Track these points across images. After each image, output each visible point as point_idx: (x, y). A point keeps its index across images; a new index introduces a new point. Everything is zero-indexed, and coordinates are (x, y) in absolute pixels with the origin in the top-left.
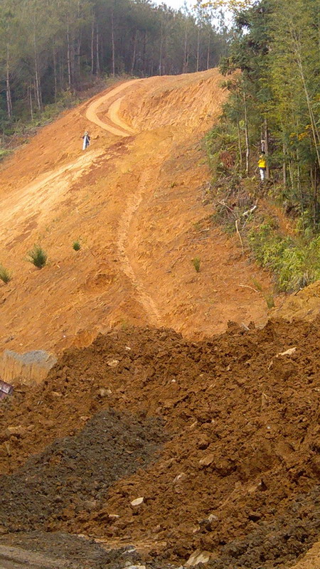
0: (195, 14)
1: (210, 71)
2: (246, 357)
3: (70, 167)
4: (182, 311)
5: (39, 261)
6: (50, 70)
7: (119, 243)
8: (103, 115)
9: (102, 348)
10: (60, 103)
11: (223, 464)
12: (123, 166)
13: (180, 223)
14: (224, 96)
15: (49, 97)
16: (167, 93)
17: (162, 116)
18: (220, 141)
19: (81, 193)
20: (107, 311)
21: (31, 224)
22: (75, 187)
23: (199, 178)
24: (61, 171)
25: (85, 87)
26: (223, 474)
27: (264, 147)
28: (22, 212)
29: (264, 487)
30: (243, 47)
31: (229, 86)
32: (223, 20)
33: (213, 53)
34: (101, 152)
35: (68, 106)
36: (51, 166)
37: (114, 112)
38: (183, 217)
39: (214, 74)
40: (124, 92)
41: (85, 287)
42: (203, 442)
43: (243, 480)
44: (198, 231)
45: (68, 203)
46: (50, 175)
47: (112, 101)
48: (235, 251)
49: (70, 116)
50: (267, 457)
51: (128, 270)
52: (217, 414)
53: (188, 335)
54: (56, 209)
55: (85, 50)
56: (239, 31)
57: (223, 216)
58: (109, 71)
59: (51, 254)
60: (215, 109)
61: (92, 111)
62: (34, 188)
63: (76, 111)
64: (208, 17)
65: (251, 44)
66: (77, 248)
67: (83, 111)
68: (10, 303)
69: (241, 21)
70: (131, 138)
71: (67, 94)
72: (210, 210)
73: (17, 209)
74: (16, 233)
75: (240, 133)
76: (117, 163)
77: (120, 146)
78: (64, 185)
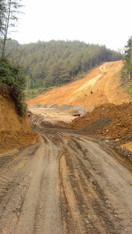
0: (118, 51)
1: (120, 61)
2: (126, 108)
3: (97, 77)
4: (115, 101)
5: (92, 93)
6: (94, 61)
7: (105, 90)
8: (102, 68)
9: (102, 106)
10: (95, 67)
11: (122, 125)
12: (106, 77)
13: (115, 86)
14: (123, 65)
15: (93, 66)
16: (113, 64)
17: (112, 68)
18: (122, 72)
19: (99, 81)
20: (103, 101)
21: (90, 87)
22: (97, 81)
23: (118, 78)
24: (95, 78)
25: (99, 64)
26: (122, 127)
27: (130, 73)
28: (89, 85)
29: (129, 129)
30: (126, 56)
31: (124, 63)
32: (123, 52)
33: (121, 58)
34: (102, 75)
35: (96, 67)
36: (94, 77)
37: (104, 68)
38: (115, 85)
39: (121, 61)
40: (106, 65)
41: (99, 97)
42: (118, 122)
43: (125, 128)
44: (118, 87)
45: (96, 83)
46: (94, 79)
47: (104, 66)
48: (124, 91)
49: (97, 69)
50: (129, 124)
51: (106, 94)
52: (121, 117)
53: (116, 105)
54: (94, 84)
55: (99, 58)
56: (125, 54)
57: (122, 85)
58: (103, 61)
59: (93, 92)
60: (121, 67)
61: (100, 68)
62: (91, 81)
63: (98, 68)
64: (120, 52)
65: (127, 56)
66: (98, 90)
67: (99, 68)
68: (87, 99)
69: (126, 52)
70: (107, 72)
71: (96, 65)
72: (120, 84)
73: (88, 84)
74: (88, 88)
75: (126, 71)
76: (105, 76)
77: (105, 73)
78: (96, 80)
